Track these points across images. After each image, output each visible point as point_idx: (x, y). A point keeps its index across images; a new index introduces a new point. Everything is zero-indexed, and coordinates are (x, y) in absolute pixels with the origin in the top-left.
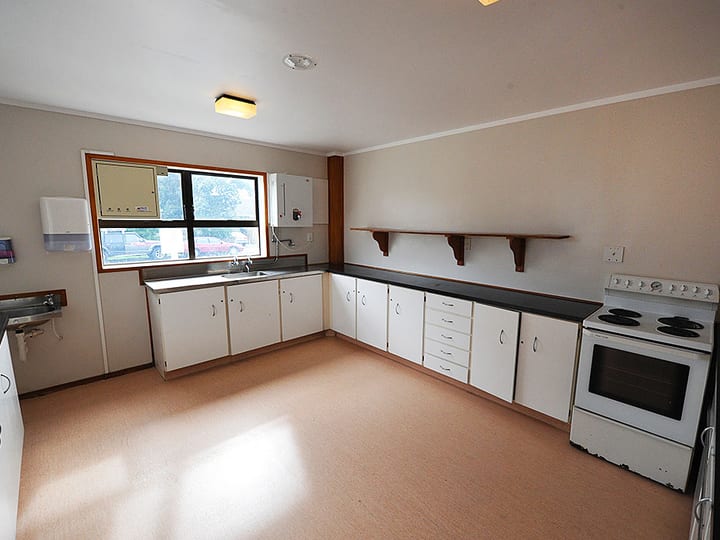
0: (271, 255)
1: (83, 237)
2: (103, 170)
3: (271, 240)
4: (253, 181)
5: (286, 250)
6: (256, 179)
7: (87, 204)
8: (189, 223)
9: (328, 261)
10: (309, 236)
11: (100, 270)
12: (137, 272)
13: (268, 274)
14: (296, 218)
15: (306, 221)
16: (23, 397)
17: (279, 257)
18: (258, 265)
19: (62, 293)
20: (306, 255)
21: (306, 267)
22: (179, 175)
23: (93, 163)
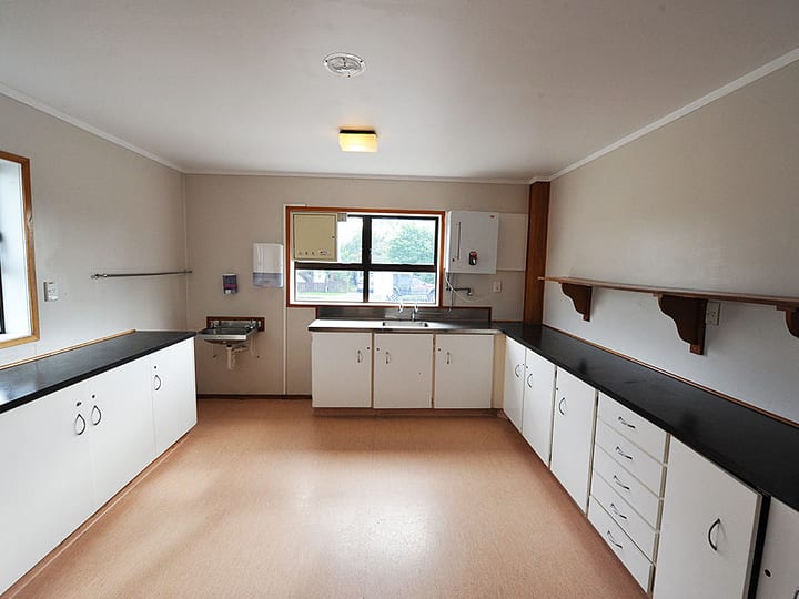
0: (444, 305)
1: (276, 276)
2: (300, 220)
3: (445, 288)
4: (434, 222)
5: (463, 300)
6: (437, 219)
7: (282, 249)
8: (367, 266)
9: (521, 319)
10: (495, 287)
11: (288, 305)
12: (314, 309)
13: (432, 326)
14: (471, 263)
15: (488, 266)
16: (199, 397)
17: (453, 308)
18: (427, 314)
19: (262, 320)
20: (490, 309)
21: (489, 324)
22: (361, 220)
23: (291, 214)
